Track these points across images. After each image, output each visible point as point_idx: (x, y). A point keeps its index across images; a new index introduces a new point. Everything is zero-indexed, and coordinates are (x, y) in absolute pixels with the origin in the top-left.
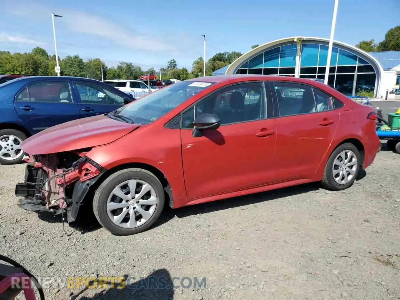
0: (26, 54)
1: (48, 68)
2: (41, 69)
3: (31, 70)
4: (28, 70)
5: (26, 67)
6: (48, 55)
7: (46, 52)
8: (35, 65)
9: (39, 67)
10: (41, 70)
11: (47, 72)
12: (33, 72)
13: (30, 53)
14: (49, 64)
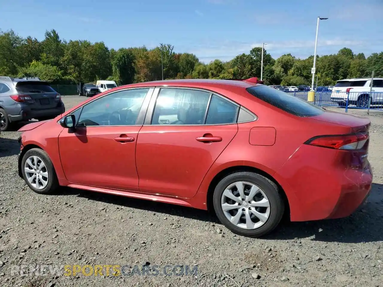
0: (331, 56)
1: (349, 68)
2: (342, 68)
3: (332, 70)
4: (329, 70)
5: (328, 68)
6: (354, 54)
7: (351, 52)
8: (337, 66)
9: (341, 67)
10: (342, 70)
11: (348, 72)
12: (334, 72)
13: (335, 55)
14: (351, 63)
